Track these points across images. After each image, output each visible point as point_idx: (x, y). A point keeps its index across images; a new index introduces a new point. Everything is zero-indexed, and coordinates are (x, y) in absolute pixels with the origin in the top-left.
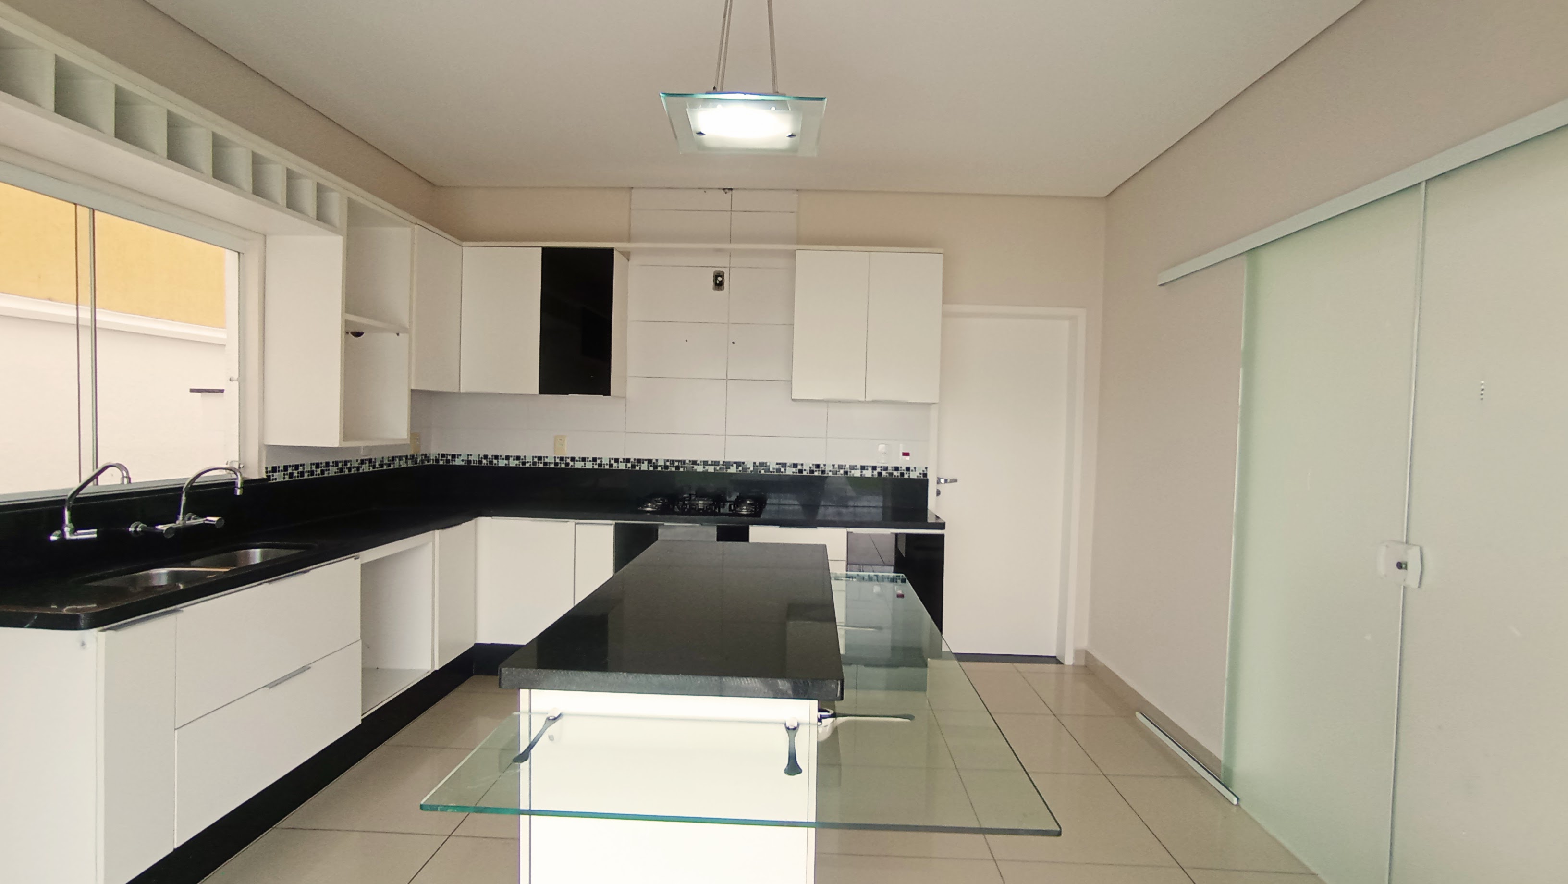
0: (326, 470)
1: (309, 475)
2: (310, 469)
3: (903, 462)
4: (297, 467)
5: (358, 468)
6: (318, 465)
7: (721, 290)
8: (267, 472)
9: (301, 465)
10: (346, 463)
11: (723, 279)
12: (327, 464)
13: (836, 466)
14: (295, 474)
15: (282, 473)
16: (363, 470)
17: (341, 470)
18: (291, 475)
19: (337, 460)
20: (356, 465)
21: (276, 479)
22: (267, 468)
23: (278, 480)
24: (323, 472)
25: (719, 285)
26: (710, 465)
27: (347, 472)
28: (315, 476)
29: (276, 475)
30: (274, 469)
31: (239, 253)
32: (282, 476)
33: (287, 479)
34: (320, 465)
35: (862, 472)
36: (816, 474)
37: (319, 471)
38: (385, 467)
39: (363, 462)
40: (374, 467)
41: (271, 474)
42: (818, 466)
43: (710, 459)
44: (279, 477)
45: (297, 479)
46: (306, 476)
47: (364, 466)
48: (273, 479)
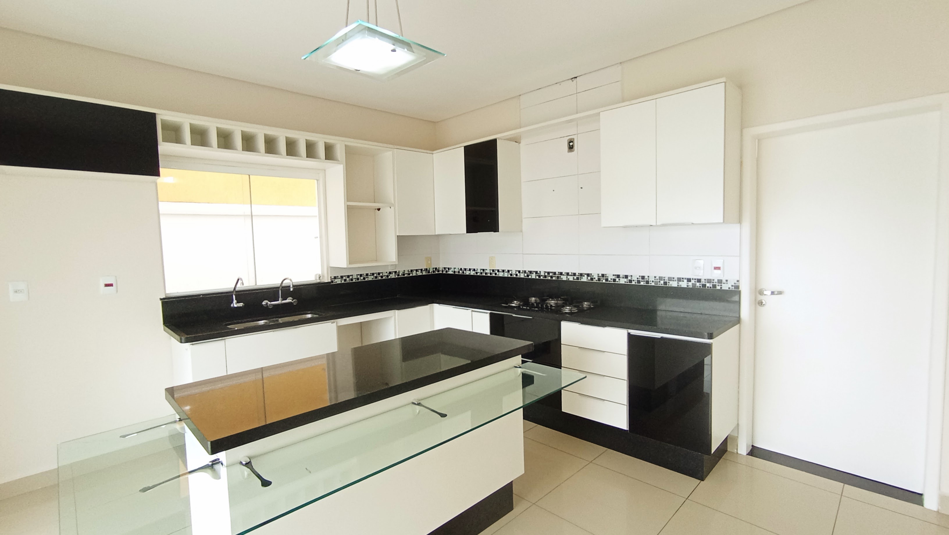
0: (366, 278)
1: (356, 280)
2: (356, 277)
3: (716, 275)
4: (348, 276)
5: (388, 276)
6: (361, 275)
7: (572, 151)
8: (331, 279)
9: (351, 275)
10: (379, 274)
11: (574, 143)
12: (367, 275)
13: (658, 278)
14: (348, 279)
15: (340, 279)
16: (391, 277)
17: (376, 277)
18: (345, 280)
19: (372, 272)
20: (386, 274)
21: (336, 282)
22: (331, 277)
23: (337, 283)
24: (364, 278)
25: (571, 148)
26: (570, 275)
27: (380, 278)
28: (359, 281)
29: (336, 280)
30: (335, 278)
31: (317, 180)
32: (340, 281)
33: (343, 282)
34: (363, 275)
35: (678, 283)
36: (642, 283)
37: (362, 278)
38: (406, 275)
39: (390, 273)
40: (398, 275)
41: (333, 280)
42: (643, 277)
43: (570, 271)
44: (338, 281)
45: (349, 282)
46: (354, 281)
47: (391, 275)
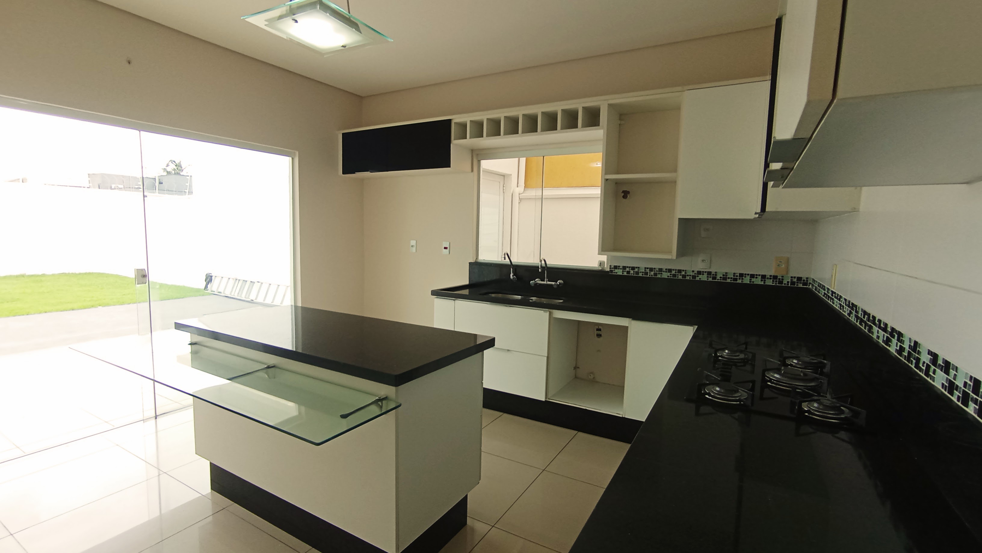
0: (659, 274)
1: (643, 274)
2: (644, 271)
4: (633, 268)
5: (694, 277)
6: (651, 270)
8: (610, 268)
9: (637, 268)
10: (680, 271)
12: (661, 270)
14: (632, 272)
15: (622, 270)
16: (700, 279)
17: (674, 275)
18: (628, 272)
19: (670, 268)
20: (692, 274)
21: (616, 273)
22: (610, 266)
23: (618, 274)
24: (655, 274)
27: (680, 277)
28: (649, 276)
29: (616, 271)
30: (616, 267)
32: (622, 272)
33: (625, 274)
34: (654, 270)
38: (729, 281)
39: (699, 273)
40: (714, 278)
41: (613, 270)
44: (619, 272)
45: (632, 275)
46: (640, 275)
47: (700, 276)
48: (614, 273)
